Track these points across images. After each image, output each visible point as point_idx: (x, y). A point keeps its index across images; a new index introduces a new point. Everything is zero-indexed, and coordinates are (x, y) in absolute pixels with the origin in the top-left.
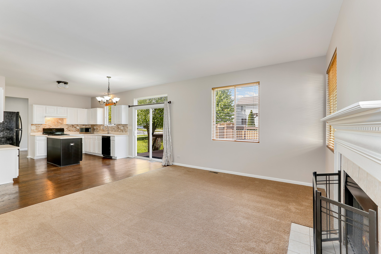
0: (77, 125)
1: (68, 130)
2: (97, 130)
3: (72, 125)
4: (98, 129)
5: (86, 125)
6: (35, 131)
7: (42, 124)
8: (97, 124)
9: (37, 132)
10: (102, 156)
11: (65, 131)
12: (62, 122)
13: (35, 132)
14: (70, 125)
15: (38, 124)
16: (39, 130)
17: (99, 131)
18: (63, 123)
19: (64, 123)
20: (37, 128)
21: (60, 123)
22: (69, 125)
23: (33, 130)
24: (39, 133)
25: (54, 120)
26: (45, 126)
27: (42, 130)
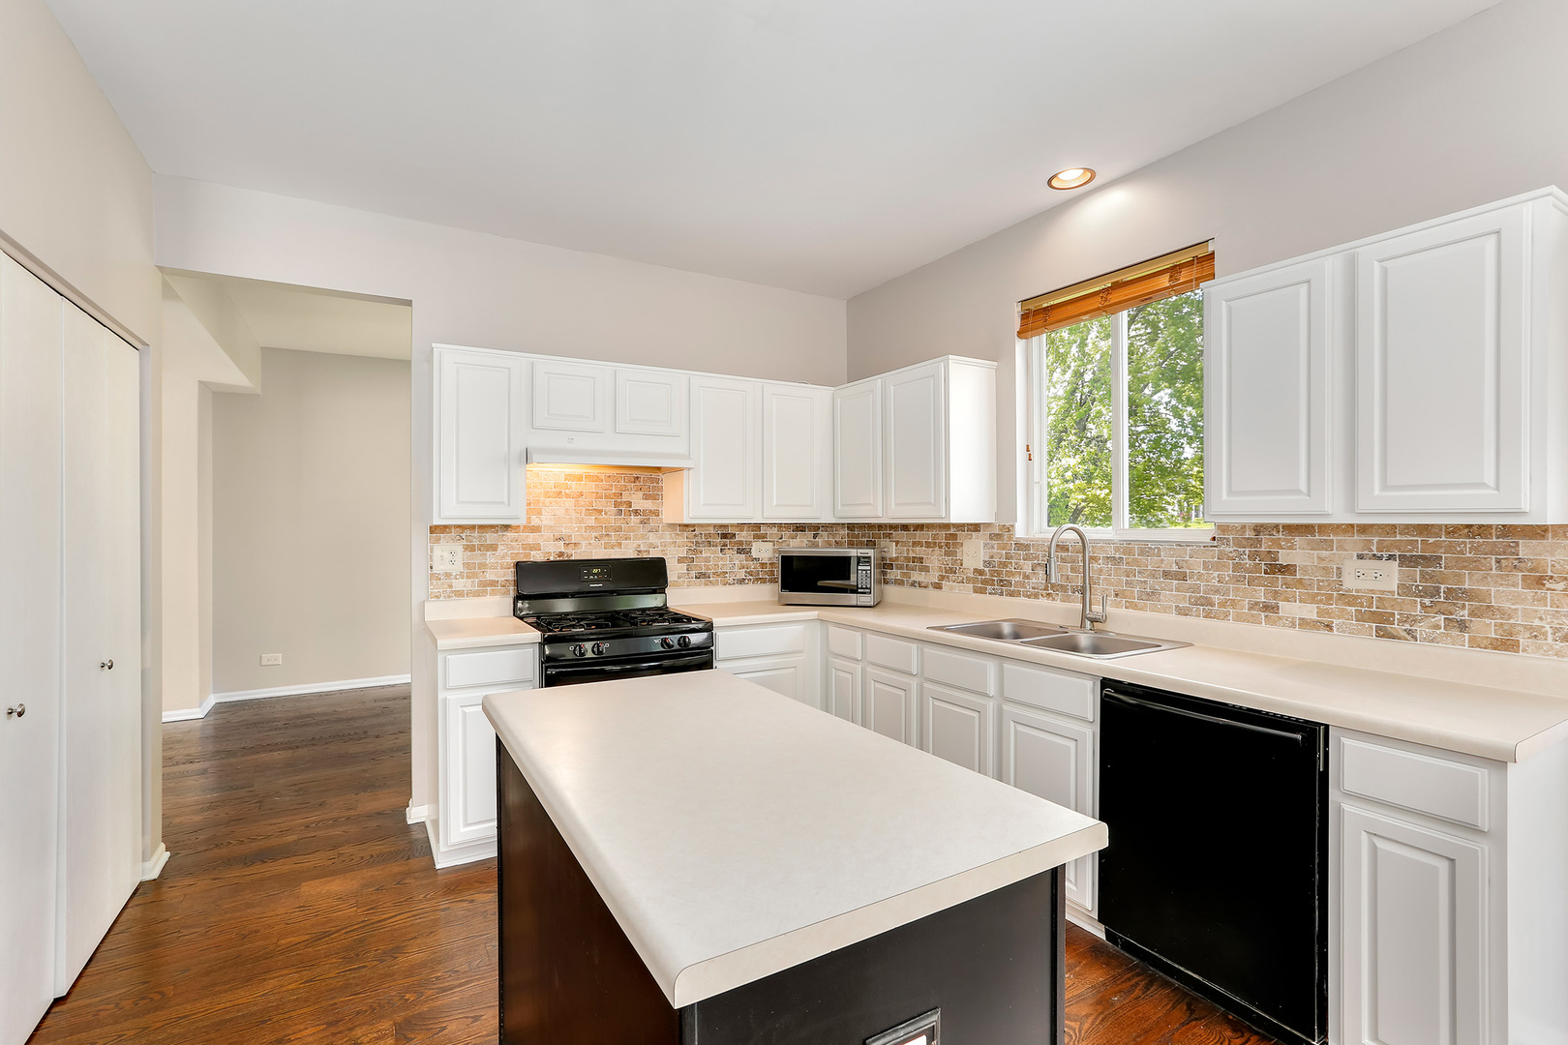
0: (758, 526)
1: (693, 574)
2: (916, 576)
3: (721, 526)
4: (926, 569)
5: (816, 528)
6: (460, 584)
7: (506, 527)
8: (953, 520)
9: (477, 594)
10: (1099, 932)
11: (677, 585)
12: (649, 505)
13: (459, 594)
14: (709, 525)
15: (481, 527)
16: (490, 576)
17: (938, 586)
18: (656, 513)
19: (669, 515)
20: (477, 558)
21: (636, 512)
22: (701, 526)
23: (448, 575)
24: (489, 599)
25: (592, 486)
26: (531, 539)
27: (510, 575)
